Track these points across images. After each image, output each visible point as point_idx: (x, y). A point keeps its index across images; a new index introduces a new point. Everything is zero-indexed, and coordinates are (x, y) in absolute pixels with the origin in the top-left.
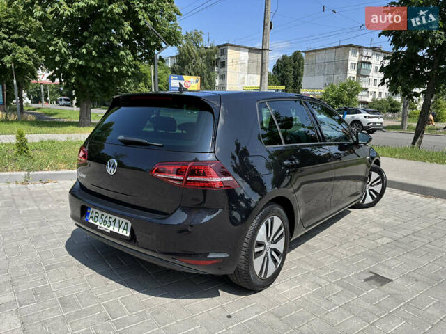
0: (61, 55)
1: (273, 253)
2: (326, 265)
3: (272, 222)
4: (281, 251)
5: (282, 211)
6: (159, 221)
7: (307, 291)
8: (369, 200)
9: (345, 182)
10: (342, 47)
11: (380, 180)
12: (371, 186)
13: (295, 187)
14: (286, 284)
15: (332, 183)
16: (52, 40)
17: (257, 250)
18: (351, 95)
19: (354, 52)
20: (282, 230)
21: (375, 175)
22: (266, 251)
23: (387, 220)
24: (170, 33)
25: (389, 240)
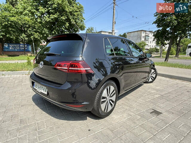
0: (46, 34)
1: (111, 101)
2: (134, 106)
3: (110, 88)
4: (114, 100)
5: (114, 83)
6: (58, 88)
7: (125, 118)
8: (150, 80)
9: (141, 73)
10: (139, 31)
11: (155, 72)
12: (151, 75)
13: (121, 74)
14: (116, 115)
15: (136, 73)
16: (43, 29)
17: (102, 100)
18: (143, 46)
19: (144, 33)
20: (115, 92)
21: (153, 71)
22: (107, 101)
23: (158, 88)
24: (81, 26)
25: (159, 96)
